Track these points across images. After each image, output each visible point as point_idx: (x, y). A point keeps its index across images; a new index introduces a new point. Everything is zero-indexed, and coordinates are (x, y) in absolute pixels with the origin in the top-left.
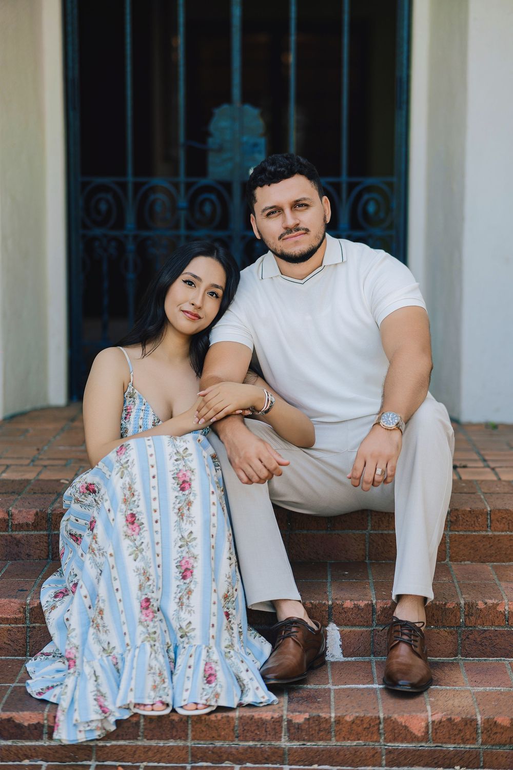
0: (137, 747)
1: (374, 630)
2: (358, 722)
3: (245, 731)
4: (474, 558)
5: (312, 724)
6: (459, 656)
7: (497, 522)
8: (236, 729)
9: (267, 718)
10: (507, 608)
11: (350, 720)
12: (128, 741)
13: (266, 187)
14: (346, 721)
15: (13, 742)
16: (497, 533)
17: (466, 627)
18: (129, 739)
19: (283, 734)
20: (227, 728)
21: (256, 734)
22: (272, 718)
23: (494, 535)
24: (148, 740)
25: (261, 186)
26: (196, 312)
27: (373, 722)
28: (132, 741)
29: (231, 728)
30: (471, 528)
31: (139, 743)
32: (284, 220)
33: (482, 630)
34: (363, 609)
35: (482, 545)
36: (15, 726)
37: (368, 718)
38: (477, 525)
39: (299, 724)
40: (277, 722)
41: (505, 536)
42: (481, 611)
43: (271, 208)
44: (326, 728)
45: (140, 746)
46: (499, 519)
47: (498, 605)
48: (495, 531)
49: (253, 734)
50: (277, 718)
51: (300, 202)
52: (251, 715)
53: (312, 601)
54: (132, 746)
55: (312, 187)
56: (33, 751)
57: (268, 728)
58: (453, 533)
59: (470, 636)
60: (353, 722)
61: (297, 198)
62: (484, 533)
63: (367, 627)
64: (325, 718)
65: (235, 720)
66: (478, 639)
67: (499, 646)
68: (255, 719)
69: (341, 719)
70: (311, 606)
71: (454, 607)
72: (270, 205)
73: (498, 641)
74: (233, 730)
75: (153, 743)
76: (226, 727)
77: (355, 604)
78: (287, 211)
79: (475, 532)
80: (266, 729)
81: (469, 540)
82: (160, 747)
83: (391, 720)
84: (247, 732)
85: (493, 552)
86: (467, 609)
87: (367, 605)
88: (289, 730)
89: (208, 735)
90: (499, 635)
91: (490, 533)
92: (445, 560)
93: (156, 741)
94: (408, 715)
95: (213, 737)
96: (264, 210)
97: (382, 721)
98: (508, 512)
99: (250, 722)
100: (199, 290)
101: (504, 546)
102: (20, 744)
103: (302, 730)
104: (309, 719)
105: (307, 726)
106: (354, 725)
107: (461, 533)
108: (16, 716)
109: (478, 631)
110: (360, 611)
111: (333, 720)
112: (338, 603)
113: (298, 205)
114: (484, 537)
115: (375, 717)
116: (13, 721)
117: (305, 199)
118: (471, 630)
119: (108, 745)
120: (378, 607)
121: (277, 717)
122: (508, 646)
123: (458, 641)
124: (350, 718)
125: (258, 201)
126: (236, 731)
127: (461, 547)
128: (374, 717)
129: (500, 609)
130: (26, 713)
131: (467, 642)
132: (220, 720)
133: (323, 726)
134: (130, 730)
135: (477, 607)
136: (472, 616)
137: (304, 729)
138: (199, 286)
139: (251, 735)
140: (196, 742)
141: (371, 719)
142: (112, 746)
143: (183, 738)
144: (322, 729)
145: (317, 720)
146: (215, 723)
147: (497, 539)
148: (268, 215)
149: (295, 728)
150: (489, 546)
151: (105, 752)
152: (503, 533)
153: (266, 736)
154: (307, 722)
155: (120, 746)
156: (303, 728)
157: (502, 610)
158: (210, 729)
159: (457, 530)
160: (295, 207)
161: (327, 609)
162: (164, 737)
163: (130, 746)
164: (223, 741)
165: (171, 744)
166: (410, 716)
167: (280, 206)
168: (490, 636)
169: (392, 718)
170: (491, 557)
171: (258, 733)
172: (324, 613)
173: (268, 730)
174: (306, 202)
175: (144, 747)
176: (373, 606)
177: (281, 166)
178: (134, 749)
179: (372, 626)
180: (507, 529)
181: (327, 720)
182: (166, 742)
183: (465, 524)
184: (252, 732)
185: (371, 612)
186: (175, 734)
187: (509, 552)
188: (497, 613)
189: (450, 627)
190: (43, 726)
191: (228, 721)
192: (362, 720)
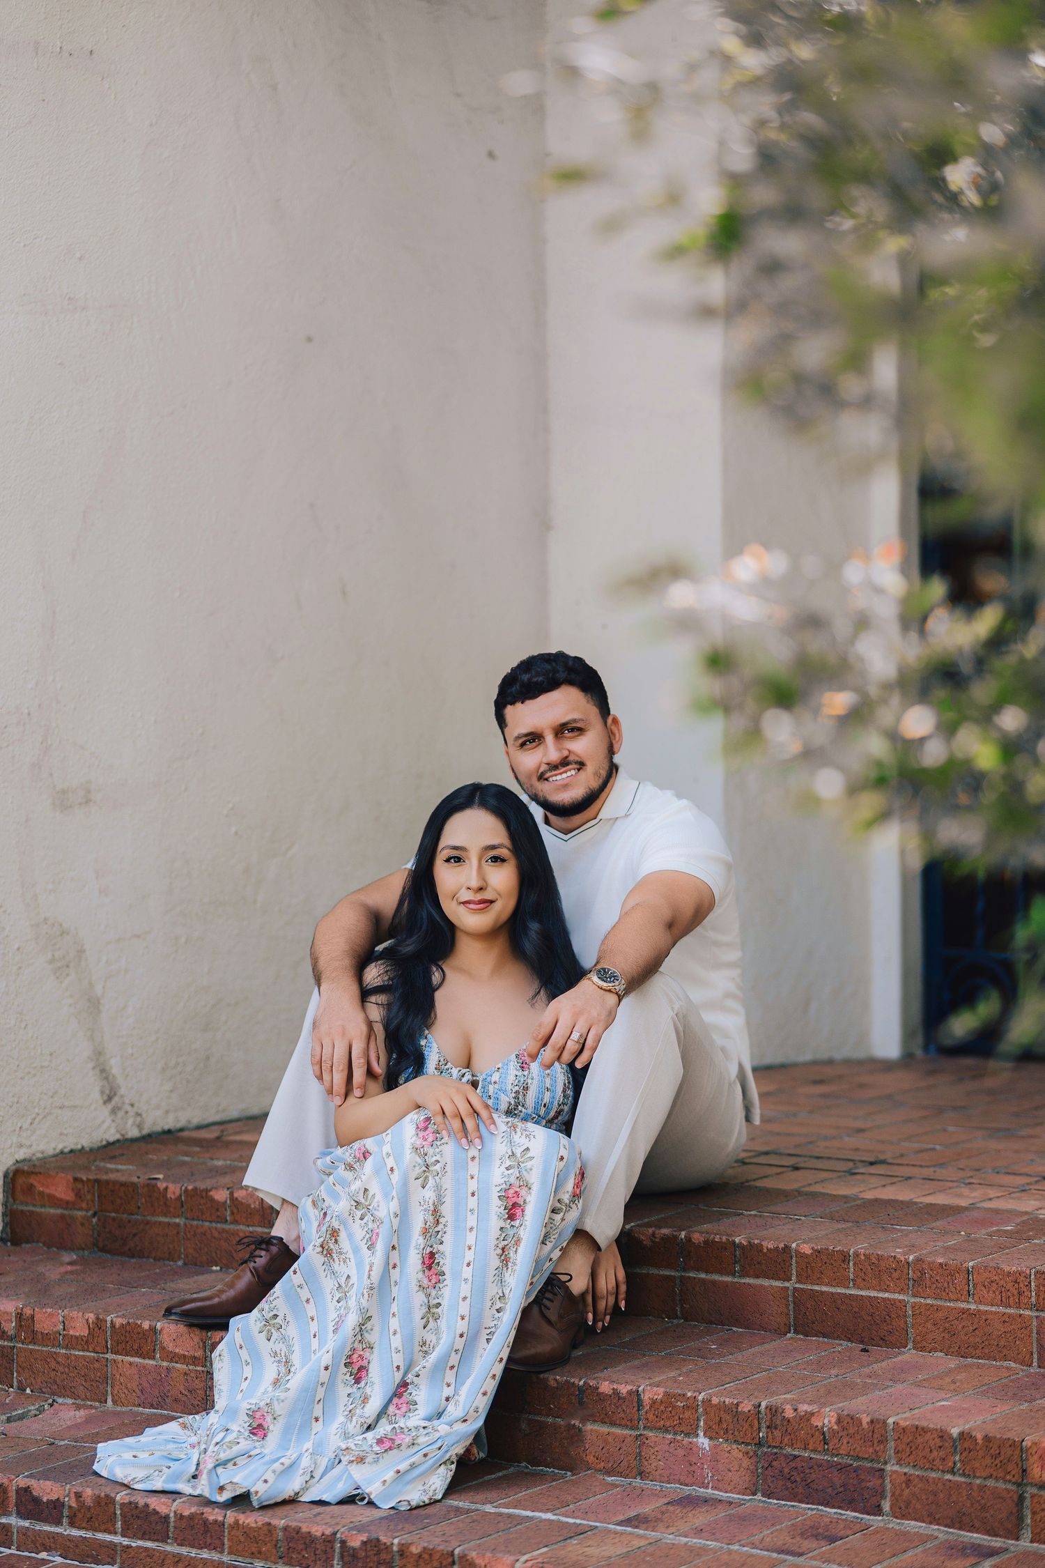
0: (166, 1554)
1: (641, 1435)
2: (426, 1557)
3: (291, 1550)
4: (950, 1347)
5: (370, 1551)
6: (759, 1494)
7: (983, 1288)
8: (279, 1545)
9: (317, 1534)
10: (826, 1421)
11: (416, 1552)
12: (156, 1544)
13: (519, 705)
14: (411, 1553)
15: (31, 1523)
16: (982, 1308)
17: (769, 1447)
18: (157, 1540)
19: (335, 1562)
20: (269, 1542)
21: (303, 1556)
22: (323, 1535)
23: (979, 1311)
24: (178, 1545)
25: (512, 703)
26: (479, 897)
27: (445, 1560)
28: (160, 1544)
29: (274, 1543)
30: (944, 1294)
31: (168, 1548)
32: (545, 754)
33: (791, 1455)
34: (625, 1398)
35: (961, 1326)
36: (33, 1500)
37: (438, 1551)
38: (953, 1290)
39: (354, 1549)
40: (328, 1541)
41: (996, 1313)
42: (789, 1421)
43: (526, 735)
44: (387, 1561)
45: (169, 1552)
46: (986, 1283)
47: (812, 1414)
48: (980, 1303)
49: (300, 1557)
50: (328, 1536)
51: (569, 725)
52: (297, 1526)
53: (558, 1377)
54: (160, 1552)
55: (588, 702)
56: (52, 1540)
57: (318, 1549)
58: (918, 1300)
59: (774, 1463)
60: (420, 1556)
61: (563, 721)
62: (963, 1305)
63: (632, 1428)
64: (385, 1544)
65: (278, 1531)
66: (786, 1470)
67: (815, 1487)
68: (302, 1534)
69: (406, 1550)
70: (555, 1385)
71: (749, 1411)
72: (524, 731)
73: (814, 1476)
74: (276, 1546)
75: (184, 1551)
76: (267, 1539)
77: (613, 1389)
78: (549, 738)
79: (950, 1301)
80: (315, 1551)
81: (940, 1314)
82: (191, 1557)
83: (467, 1560)
84: (293, 1552)
85: (978, 1340)
86: (769, 1416)
87: (630, 1393)
88: (342, 1557)
89: (246, 1549)
90: (815, 1467)
91: (973, 1307)
92: (906, 1347)
93: (188, 1549)
94: (491, 1555)
95: (253, 1553)
96: (518, 738)
97: (456, 1559)
98: (999, 1271)
99: (296, 1536)
100: (471, 863)
101: (995, 1332)
102: (38, 1528)
103: (358, 1559)
104: (366, 1542)
105: (363, 1554)
106: (421, 1560)
107: (929, 1301)
108: (35, 1486)
109: (786, 1456)
110: (621, 1401)
111: (395, 1549)
112: (591, 1384)
113: (564, 730)
114: (964, 1311)
115: (447, 1551)
116: (31, 1493)
117: (575, 721)
118: (776, 1453)
119: (134, 1545)
120: (646, 1397)
121: (329, 1534)
122: (828, 1488)
123: (757, 1470)
124: (417, 1549)
125: (509, 724)
126: (280, 1547)
127: (929, 1325)
128: (445, 1552)
129: (816, 1422)
130: (48, 1483)
131: (770, 1472)
132: (260, 1528)
133: (383, 1556)
134: (158, 1528)
135: (783, 1414)
136: (776, 1428)
137: (361, 1558)
138: (469, 859)
139: (297, 1558)
140: (234, 1558)
141: (443, 1554)
142: (138, 1547)
143: (218, 1549)
144: (382, 1562)
145: (376, 1547)
146: (255, 1531)
147: (984, 1317)
148: (523, 745)
149: (349, 1555)
150: (971, 1328)
151: (130, 1556)
152: (993, 1309)
153: (316, 1561)
154: (364, 1548)
155: (146, 1549)
156: (359, 1556)
157: (820, 1424)
158: (249, 1539)
159: (922, 1295)
160: (563, 733)
161: (577, 1393)
162: (196, 1545)
163: (158, 1551)
164: (264, 1562)
165: (205, 1556)
166: (493, 1557)
167: (539, 731)
168: (802, 1467)
169: (468, 1557)
170: (976, 1350)
171: (306, 1555)
172: (573, 1398)
173: (317, 1552)
174: (578, 725)
175: (174, 1555)
176: (638, 1395)
177: (538, 674)
178: (162, 1557)
179: (638, 1429)
180: (999, 1303)
181: (388, 1548)
182: (199, 1551)
183: (935, 1286)
184: (299, 1553)
185: (635, 1404)
186: (209, 1541)
187: (1002, 1343)
188: (811, 1429)
189: (747, 1444)
190: (63, 1505)
191: (270, 1531)
192: (431, 1555)
